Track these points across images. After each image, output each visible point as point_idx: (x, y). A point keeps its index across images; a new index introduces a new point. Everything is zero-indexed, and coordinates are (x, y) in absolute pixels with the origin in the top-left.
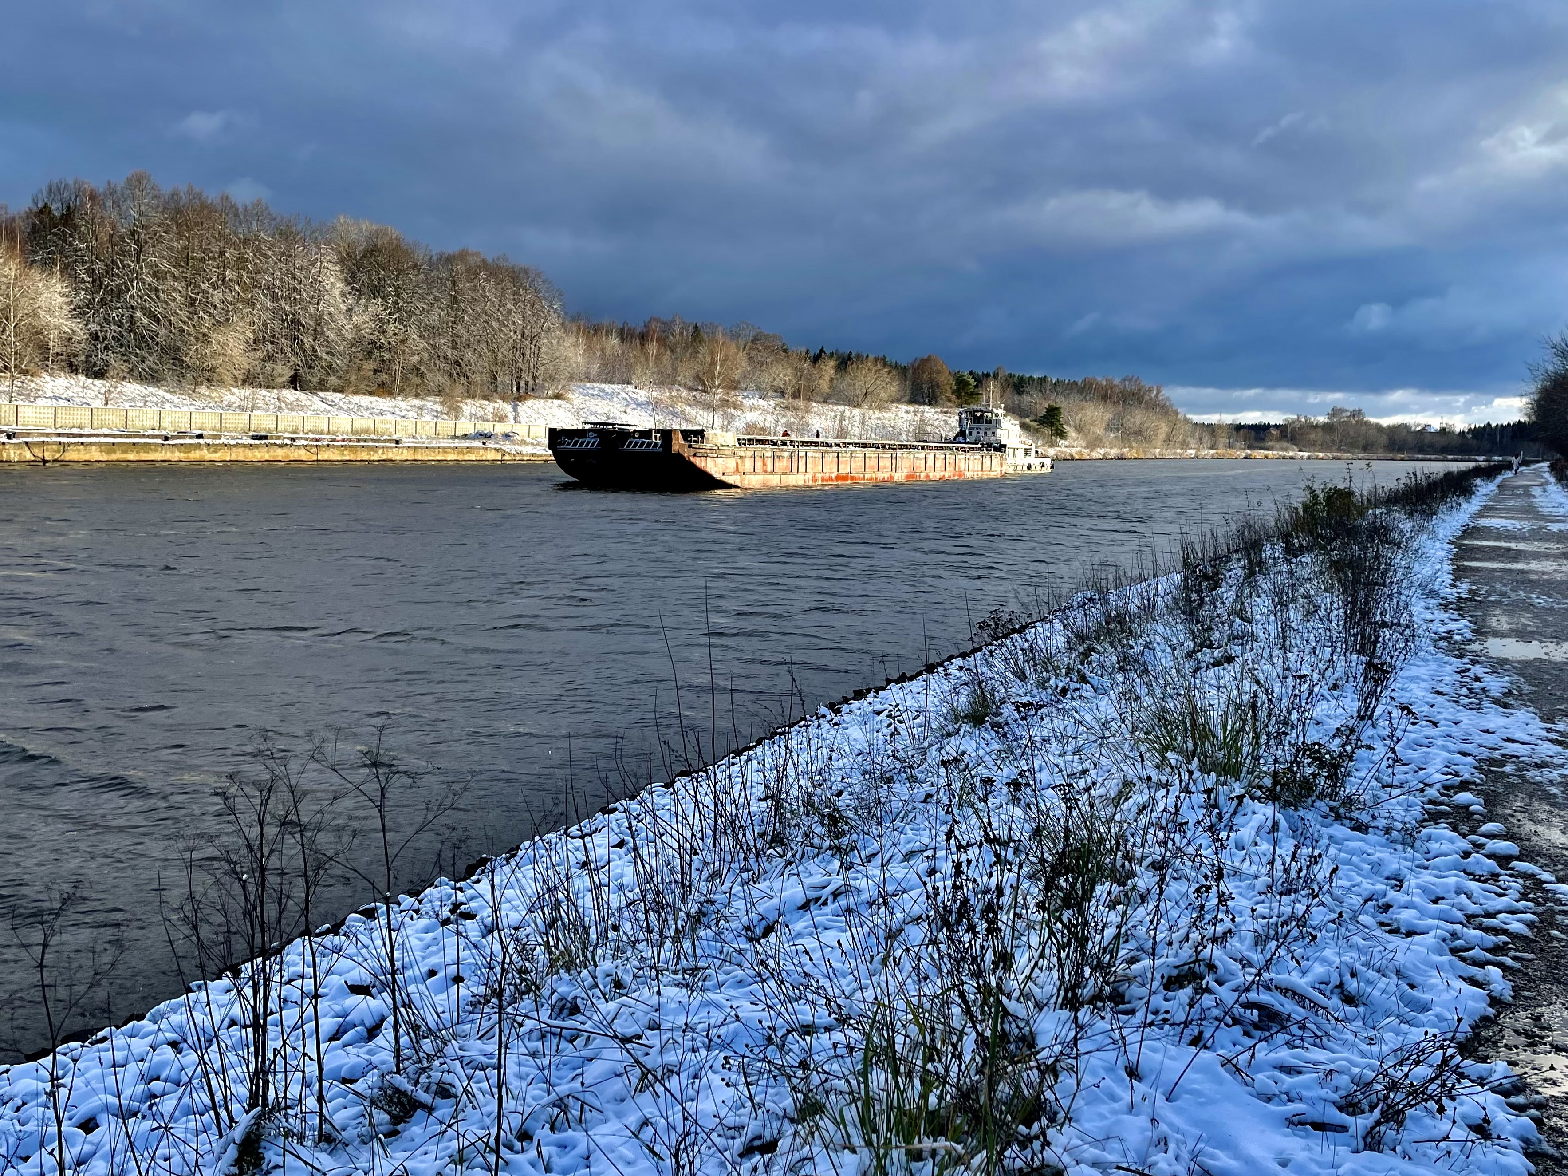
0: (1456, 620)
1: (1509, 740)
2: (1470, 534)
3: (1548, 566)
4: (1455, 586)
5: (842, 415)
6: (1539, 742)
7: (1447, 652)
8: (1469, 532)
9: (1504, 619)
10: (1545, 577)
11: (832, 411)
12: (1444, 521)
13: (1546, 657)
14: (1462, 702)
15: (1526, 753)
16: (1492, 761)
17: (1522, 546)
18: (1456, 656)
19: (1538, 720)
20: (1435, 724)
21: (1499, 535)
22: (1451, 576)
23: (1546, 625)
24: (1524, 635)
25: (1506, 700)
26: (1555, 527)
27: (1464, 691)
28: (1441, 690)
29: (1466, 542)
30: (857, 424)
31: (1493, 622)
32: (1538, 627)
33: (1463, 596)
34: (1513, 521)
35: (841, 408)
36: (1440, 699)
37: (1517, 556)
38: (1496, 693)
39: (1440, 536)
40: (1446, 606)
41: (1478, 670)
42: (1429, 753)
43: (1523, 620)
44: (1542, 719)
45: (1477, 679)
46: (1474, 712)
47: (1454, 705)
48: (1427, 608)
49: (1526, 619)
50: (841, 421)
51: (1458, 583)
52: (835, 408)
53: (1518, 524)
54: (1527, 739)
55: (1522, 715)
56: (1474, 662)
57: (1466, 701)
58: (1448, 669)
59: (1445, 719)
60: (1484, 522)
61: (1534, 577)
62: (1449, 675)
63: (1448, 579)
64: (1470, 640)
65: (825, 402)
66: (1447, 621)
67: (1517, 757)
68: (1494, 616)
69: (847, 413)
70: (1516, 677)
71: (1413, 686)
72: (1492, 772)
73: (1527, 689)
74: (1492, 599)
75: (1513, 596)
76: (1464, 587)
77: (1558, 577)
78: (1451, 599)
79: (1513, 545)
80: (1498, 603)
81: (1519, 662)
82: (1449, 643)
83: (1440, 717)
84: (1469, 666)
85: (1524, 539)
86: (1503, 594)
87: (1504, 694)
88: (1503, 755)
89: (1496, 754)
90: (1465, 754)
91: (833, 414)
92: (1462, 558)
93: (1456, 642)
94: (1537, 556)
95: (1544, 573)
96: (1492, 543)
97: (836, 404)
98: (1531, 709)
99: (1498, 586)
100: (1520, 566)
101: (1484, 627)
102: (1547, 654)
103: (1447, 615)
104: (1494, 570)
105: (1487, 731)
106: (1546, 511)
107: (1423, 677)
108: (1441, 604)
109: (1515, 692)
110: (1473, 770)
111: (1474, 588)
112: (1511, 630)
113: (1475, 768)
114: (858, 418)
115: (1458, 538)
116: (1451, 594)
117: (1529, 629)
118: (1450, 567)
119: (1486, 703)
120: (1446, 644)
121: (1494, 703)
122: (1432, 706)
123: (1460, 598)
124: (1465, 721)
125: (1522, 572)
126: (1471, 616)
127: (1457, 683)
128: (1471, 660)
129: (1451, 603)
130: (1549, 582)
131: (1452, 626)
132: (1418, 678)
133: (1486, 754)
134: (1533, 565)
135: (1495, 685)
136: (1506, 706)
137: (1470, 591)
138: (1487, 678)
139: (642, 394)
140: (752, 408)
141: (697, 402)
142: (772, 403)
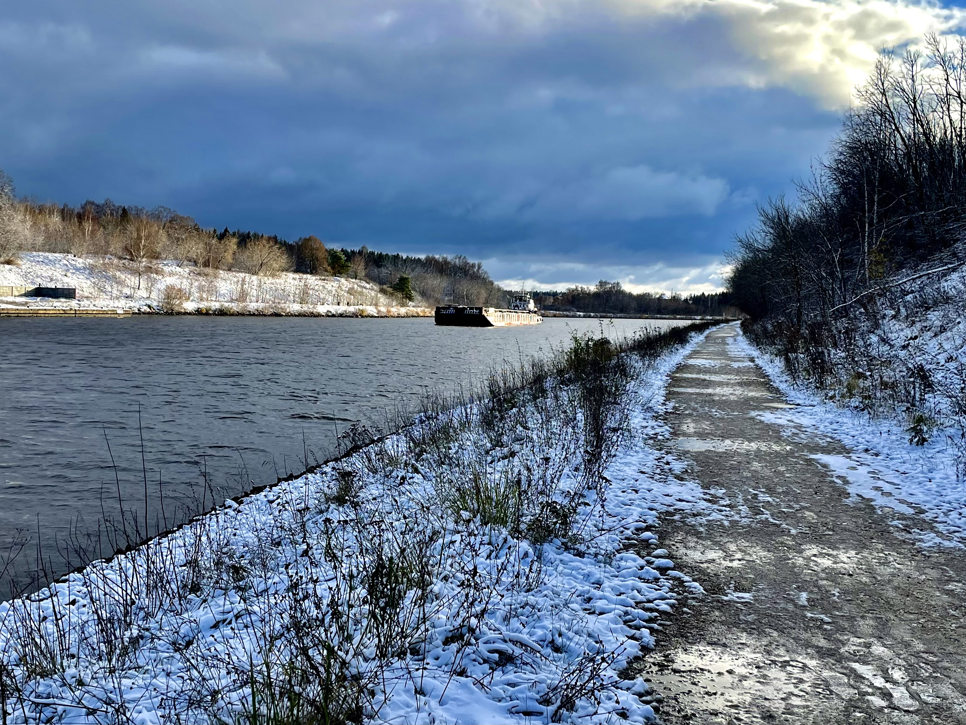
0: (662, 426)
1: (680, 500)
2: (681, 370)
3: (726, 391)
4: (665, 404)
5: (243, 280)
6: (698, 501)
7: (652, 447)
8: (680, 368)
9: (692, 425)
10: (724, 398)
11: (235, 277)
12: (665, 361)
13: (713, 449)
14: (655, 478)
15: (689, 508)
16: (668, 513)
17: (714, 378)
18: (657, 450)
19: (700, 487)
20: (637, 492)
21: (700, 370)
22: (664, 398)
23: (717, 428)
24: (702, 435)
25: (683, 476)
26: (735, 365)
27: (658, 471)
28: (644, 470)
29: (677, 375)
30: (255, 287)
31: (684, 427)
32: (712, 430)
33: (669, 411)
34: (710, 361)
35: (242, 275)
36: (642, 476)
37: (707, 384)
38: (677, 472)
39: (662, 371)
40: (657, 417)
41: (669, 458)
42: (629, 509)
43: (704, 426)
44: (703, 487)
45: (668, 463)
46: (661, 484)
47: (650, 479)
48: (644, 419)
49: (706, 425)
50: (242, 285)
51: (667, 403)
52: (237, 275)
53: (713, 363)
54: (691, 499)
55: (691, 484)
56: (667, 453)
57: (657, 477)
58: (651, 457)
59: (643, 488)
60: (691, 362)
61: (717, 398)
62: (651, 461)
63: (661, 399)
64: (668, 439)
65: (229, 270)
66: (656, 427)
67: (683, 510)
68: (686, 423)
69: (247, 279)
70: (692, 461)
71: (626, 468)
72: (666, 519)
73: (697, 469)
74: (687, 412)
75: (701, 410)
76: (670, 405)
77: (732, 398)
78: (661, 413)
79: (707, 377)
80: (690, 415)
81: (696, 452)
82: (655, 441)
83: (640, 487)
84: (664, 455)
85: (715, 373)
86: (694, 409)
87: (683, 472)
88: (675, 509)
89: (671, 509)
90: (651, 509)
91: (235, 280)
92: (674, 386)
93: (659, 440)
94: (721, 384)
95: (723, 396)
96: (694, 376)
97: (238, 272)
98: (697, 481)
99: (693, 404)
100: (710, 391)
101: (679, 430)
102: (714, 447)
103: (656, 423)
104: (693, 394)
105: (668, 495)
106: (732, 354)
107: (634, 462)
108: (654, 416)
109: (689, 471)
110: (655, 519)
111: (677, 405)
112: (695, 432)
113: (657, 517)
114: (255, 283)
115: (673, 373)
116: (661, 410)
117: (706, 431)
118: (664, 392)
119: (670, 478)
120: (652, 442)
121: (675, 478)
122: (636, 481)
123: (667, 412)
124: (655, 489)
125: (710, 395)
126: (672, 424)
127: (655, 467)
128: (666, 452)
129: (661, 415)
130: (725, 401)
131: (658, 430)
132: (630, 463)
133: (665, 508)
134: (718, 390)
135: (678, 467)
136: (682, 479)
137: (674, 408)
138: (674, 463)
139: (80, 262)
140: (171, 274)
141: (126, 269)
142: (187, 270)
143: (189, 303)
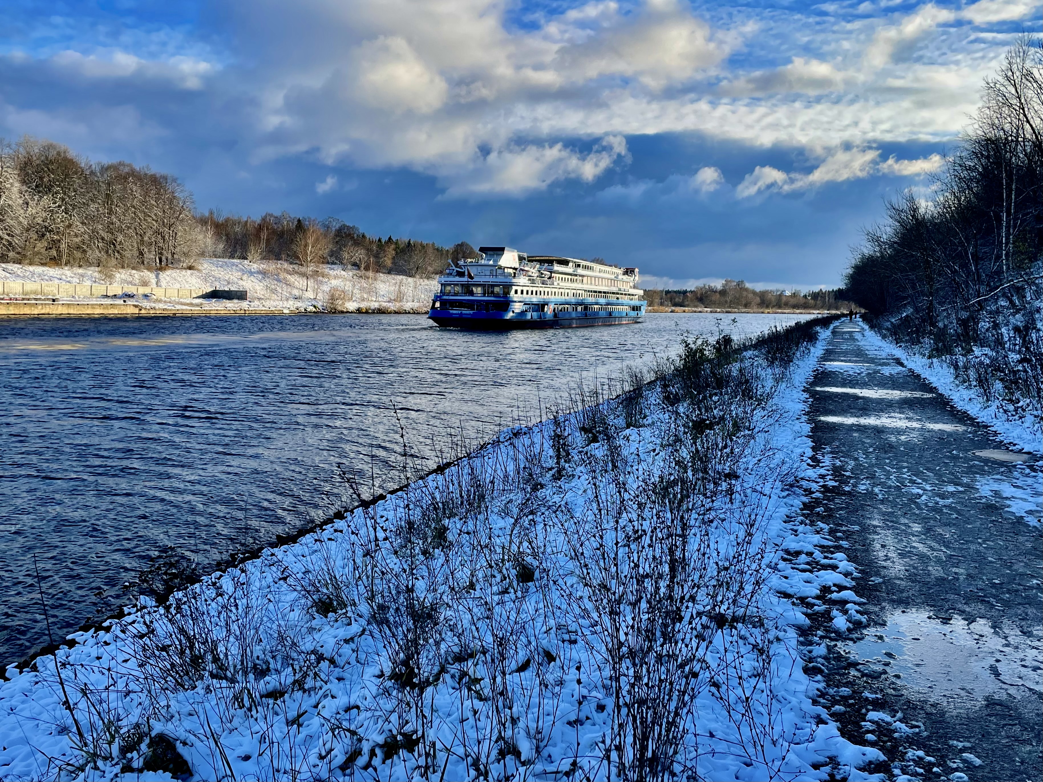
5: (401, 282)
11: (394, 279)
30: (411, 289)
50: (400, 287)
52: (396, 277)
65: (389, 273)
69: (404, 281)
114: (411, 284)
139: (255, 267)
140: (336, 277)
141: (295, 272)
142: (351, 273)
143: (351, 303)
